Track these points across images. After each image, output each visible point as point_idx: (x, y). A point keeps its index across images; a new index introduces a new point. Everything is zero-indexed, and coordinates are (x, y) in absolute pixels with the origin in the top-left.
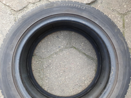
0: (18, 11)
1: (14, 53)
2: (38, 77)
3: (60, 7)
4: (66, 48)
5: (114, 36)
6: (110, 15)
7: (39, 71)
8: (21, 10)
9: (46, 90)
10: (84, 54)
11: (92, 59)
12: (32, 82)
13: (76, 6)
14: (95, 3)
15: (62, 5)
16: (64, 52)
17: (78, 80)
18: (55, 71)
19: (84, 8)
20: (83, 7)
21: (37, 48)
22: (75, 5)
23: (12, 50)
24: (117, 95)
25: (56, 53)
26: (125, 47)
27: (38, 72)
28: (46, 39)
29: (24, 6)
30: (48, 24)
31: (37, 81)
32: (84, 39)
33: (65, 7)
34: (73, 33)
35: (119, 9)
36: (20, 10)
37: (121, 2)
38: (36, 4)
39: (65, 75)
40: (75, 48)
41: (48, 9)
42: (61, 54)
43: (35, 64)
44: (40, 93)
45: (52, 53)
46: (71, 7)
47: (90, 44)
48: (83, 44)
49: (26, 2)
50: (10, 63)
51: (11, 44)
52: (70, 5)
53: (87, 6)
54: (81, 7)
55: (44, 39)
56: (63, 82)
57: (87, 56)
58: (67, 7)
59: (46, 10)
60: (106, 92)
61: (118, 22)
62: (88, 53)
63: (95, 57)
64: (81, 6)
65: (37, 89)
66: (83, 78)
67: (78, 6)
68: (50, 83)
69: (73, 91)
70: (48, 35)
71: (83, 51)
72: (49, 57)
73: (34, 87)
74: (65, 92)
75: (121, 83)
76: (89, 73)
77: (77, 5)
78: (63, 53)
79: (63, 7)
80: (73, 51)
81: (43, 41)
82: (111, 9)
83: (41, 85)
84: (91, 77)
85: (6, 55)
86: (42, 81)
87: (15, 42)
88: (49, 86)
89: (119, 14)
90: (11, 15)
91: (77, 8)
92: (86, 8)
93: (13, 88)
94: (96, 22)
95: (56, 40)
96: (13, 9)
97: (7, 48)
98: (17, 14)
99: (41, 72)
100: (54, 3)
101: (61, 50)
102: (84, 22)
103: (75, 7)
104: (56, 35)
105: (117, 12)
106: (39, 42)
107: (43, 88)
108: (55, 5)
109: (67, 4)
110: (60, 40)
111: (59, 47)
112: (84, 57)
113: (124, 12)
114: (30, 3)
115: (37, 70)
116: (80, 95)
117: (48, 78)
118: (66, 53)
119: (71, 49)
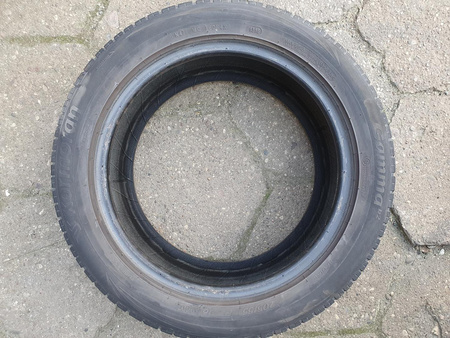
0: (355, 26)
1: (243, 36)
2: (178, 104)
3: (374, 140)
4: (265, 171)
5: (311, 289)
6: (373, 289)
7: (196, 104)
8: (361, 35)
9: (146, 128)
10: (253, 225)
11: (241, 248)
12: (163, 87)
13: (381, 180)
14: (405, 244)
15: (381, 144)
16: (252, 167)
17: (180, 211)
18: (199, 148)
19: (377, 203)
20: (379, 200)
21: (256, 92)
22: (383, 177)
23: (250, 31)
24: (161, 305)
25: (247, 145)
26: (285, 318)
27: (193, 103)
28: (285, 113)
29: (372, 41)
30: (326, 113)
31: (168, 102)
32: (296, 221)
33: (375, 152)
34: (310, 187)
35: (393, 315)
36: (359, 32)
37: (416, 320)
38: (383, 74)
39: (190, 176)
40: (267, 197)
41: (365, 109)
42: (245, 159)
43: (213, 92)
44: (137, 113)
45: (247, 134)
46: (376, 168)
47: (282, 240)
48: (282, 218)
49: (385, 46)
50: (217, 32)
51: (265, 27)
52: (383, 164)
53: (384, 210)
54: (380, 196)
55: (283, 108)
56: (170, 173)
57: (248, 233)
58: (377, 159)
59: (362, 103)
60: (164, 277)
61: (355, 315)
62: (256, 235)
63: (247, 255)
64: (383, 195)
65: (145, 103)
66: (186, 227)
67: (380, 186)
68: (166, 136)
69: (148, 202)
70: (297, 117)
71: (260, 221)
72: (236, 128)
73: (152, 95)
74: (144, 181)
75: (193, 314)
76: (201, 242)
77: (383, 184)
78: (248, 164)
79: (375, 147)
80: (259, 193)
81: (278, 105)
82: (390, 290)
83: (157, 113)
84: (191, 248)
85: (236, 19)
86: (167, 114)
87: (270, 37)
88: (158, 135)
89: (381, 316)
90: (344, 10)
91: (376, 185)
92: (378, 207)
93: (157, 47)
94: (344, 237)
95: (285, 142)
96: (361, 14)
97: (255, 20)
98: (349, 26)
99: (191, 111)
100: (383, 125)
101: (256, 159)
102: (340, 206)
103: (377, 179)
104: (298, 140)
105: (386, 311)
106: (273, 94)
107: (151, 120)
108: (376, 126)
109: (383, 158)
110: (286, 152)
111: (265, 152)
112: (245, 225)
113: (386, 332)
114: (384, 57)
115: (198, 97)
116: (141, 221)
117: (178, 132)
118: (252, 172)
119: (263, 186)
